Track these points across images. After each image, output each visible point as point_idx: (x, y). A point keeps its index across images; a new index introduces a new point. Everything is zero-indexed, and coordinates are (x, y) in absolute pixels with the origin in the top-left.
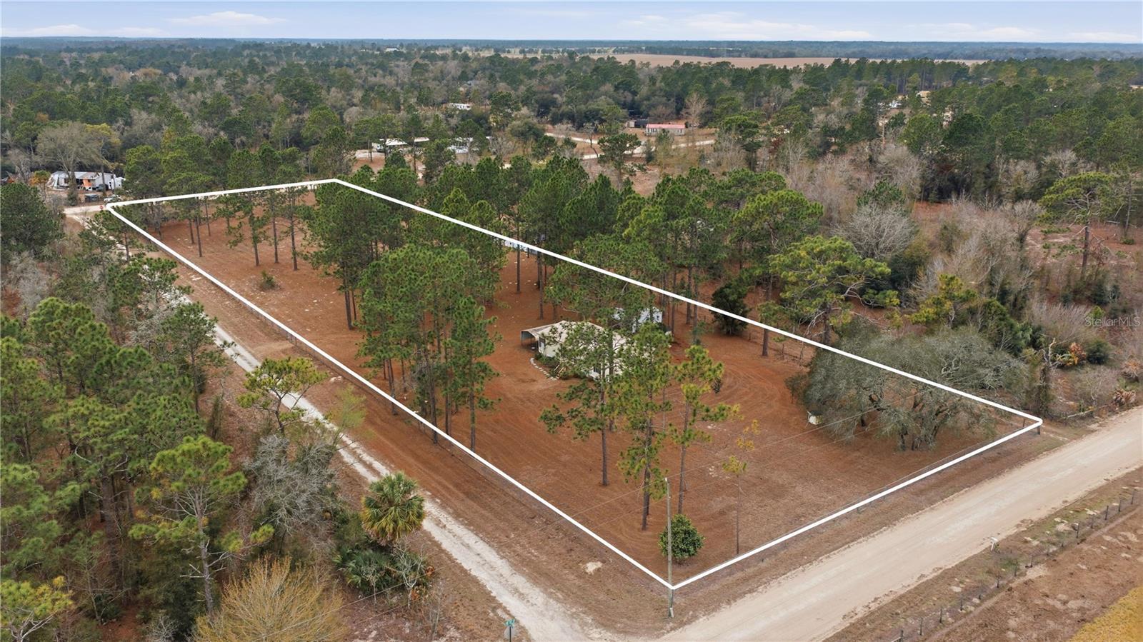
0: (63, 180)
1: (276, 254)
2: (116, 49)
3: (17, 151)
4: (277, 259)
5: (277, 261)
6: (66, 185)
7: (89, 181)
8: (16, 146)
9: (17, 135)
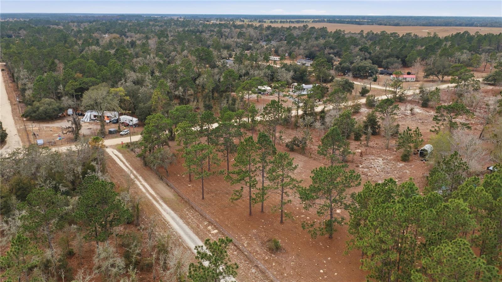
0: (93, 116)
1: (262, 207)
2: (94, 21)
3: (67, 97)
4: (262, 210)
5: (262, 211)
6: (95, 119)
7: (108, 117)
8: (66, 95)
9: (67, 89)
